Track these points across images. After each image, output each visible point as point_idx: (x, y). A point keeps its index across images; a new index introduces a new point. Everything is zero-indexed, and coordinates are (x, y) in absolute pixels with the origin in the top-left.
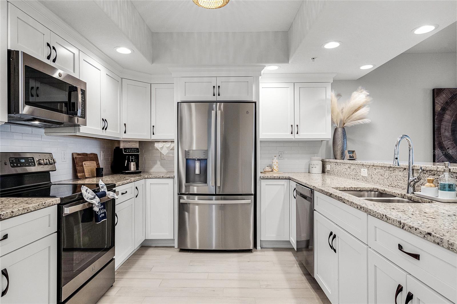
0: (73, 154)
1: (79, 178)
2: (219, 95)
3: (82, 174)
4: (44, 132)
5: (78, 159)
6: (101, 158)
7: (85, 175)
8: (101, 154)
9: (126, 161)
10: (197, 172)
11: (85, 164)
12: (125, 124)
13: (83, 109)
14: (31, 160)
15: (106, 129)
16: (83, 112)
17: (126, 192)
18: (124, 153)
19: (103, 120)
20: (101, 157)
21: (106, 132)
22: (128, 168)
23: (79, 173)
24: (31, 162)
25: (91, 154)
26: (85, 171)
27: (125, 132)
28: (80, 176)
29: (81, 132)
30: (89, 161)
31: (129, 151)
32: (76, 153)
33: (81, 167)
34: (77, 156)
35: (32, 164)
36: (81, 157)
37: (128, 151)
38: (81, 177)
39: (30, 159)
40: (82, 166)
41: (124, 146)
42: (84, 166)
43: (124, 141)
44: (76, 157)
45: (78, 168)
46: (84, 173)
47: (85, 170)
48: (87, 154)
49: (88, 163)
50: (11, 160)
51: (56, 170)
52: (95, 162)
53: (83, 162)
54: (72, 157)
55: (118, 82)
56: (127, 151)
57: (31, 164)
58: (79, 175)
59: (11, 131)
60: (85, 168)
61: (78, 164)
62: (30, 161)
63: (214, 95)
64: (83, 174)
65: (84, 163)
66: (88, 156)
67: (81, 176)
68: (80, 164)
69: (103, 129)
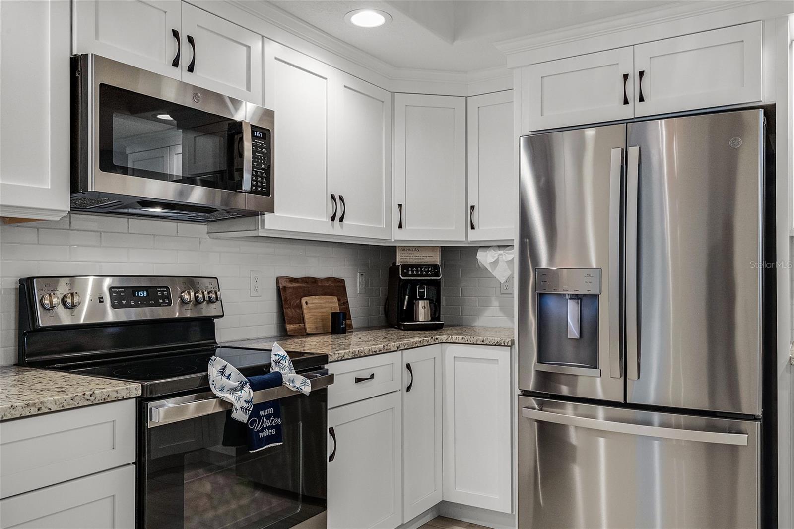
0: (278, 279)
1: (289, 334)
2: (641, 99)
3: (297, 325)
4: (206, 231)
5: (290, 291)
6: (356, 289)
7: (305, 328)
8: (356, 280)
9: (407, 296)
10: (573, 331)
11: (306, 303)
12: (400, 206)
13: (264, 175)
14: (162, 292)
15: (341, 220)
16: (264, 180)
17: (372, 376)
18: (402, 278)
19: (333, 197)
20: (356, 287)
21: (342, 227)
22: (411, 313)
23: (290, 323)
24: (163, 298)
25: (328, 279)
26: (306, 320)
27: (400, 226)
28: (291, 331)
29: (266, 227)
30: (317, 297)
31: (415, 273)
32: (287, 278)
33: (298, 311)
34: (290, 285)
35: (164, 301)
36: (300, 287)
37: (413, 272)
38: (294, 333)
39: (159, 291)
40: (300, 306)
41: (405, 260)
42: (304, 306)
43: (405, 249)
44: (285, 287)
45: (289, 312)
46: (304, 323)
47: (307, 316)
48: (314, 281)
49: (316, 301)
50: (115, 292)
51: (222, 316)
52: (335, 299)
53: (303, 298)
54: (277, 287)
55: (383, 102)
56: (410, 273)
57: (161, 301)
58: (289, 327)
59: (130, 232)
60: (305, 311)
61: (290, 303)
62: (159, 294)
63: (626, 102)
64: (302, 325)
65: (304, 300)
66: (319, 284)
67: (294, 330)
68: (294, 302)
69: (333, 219)
